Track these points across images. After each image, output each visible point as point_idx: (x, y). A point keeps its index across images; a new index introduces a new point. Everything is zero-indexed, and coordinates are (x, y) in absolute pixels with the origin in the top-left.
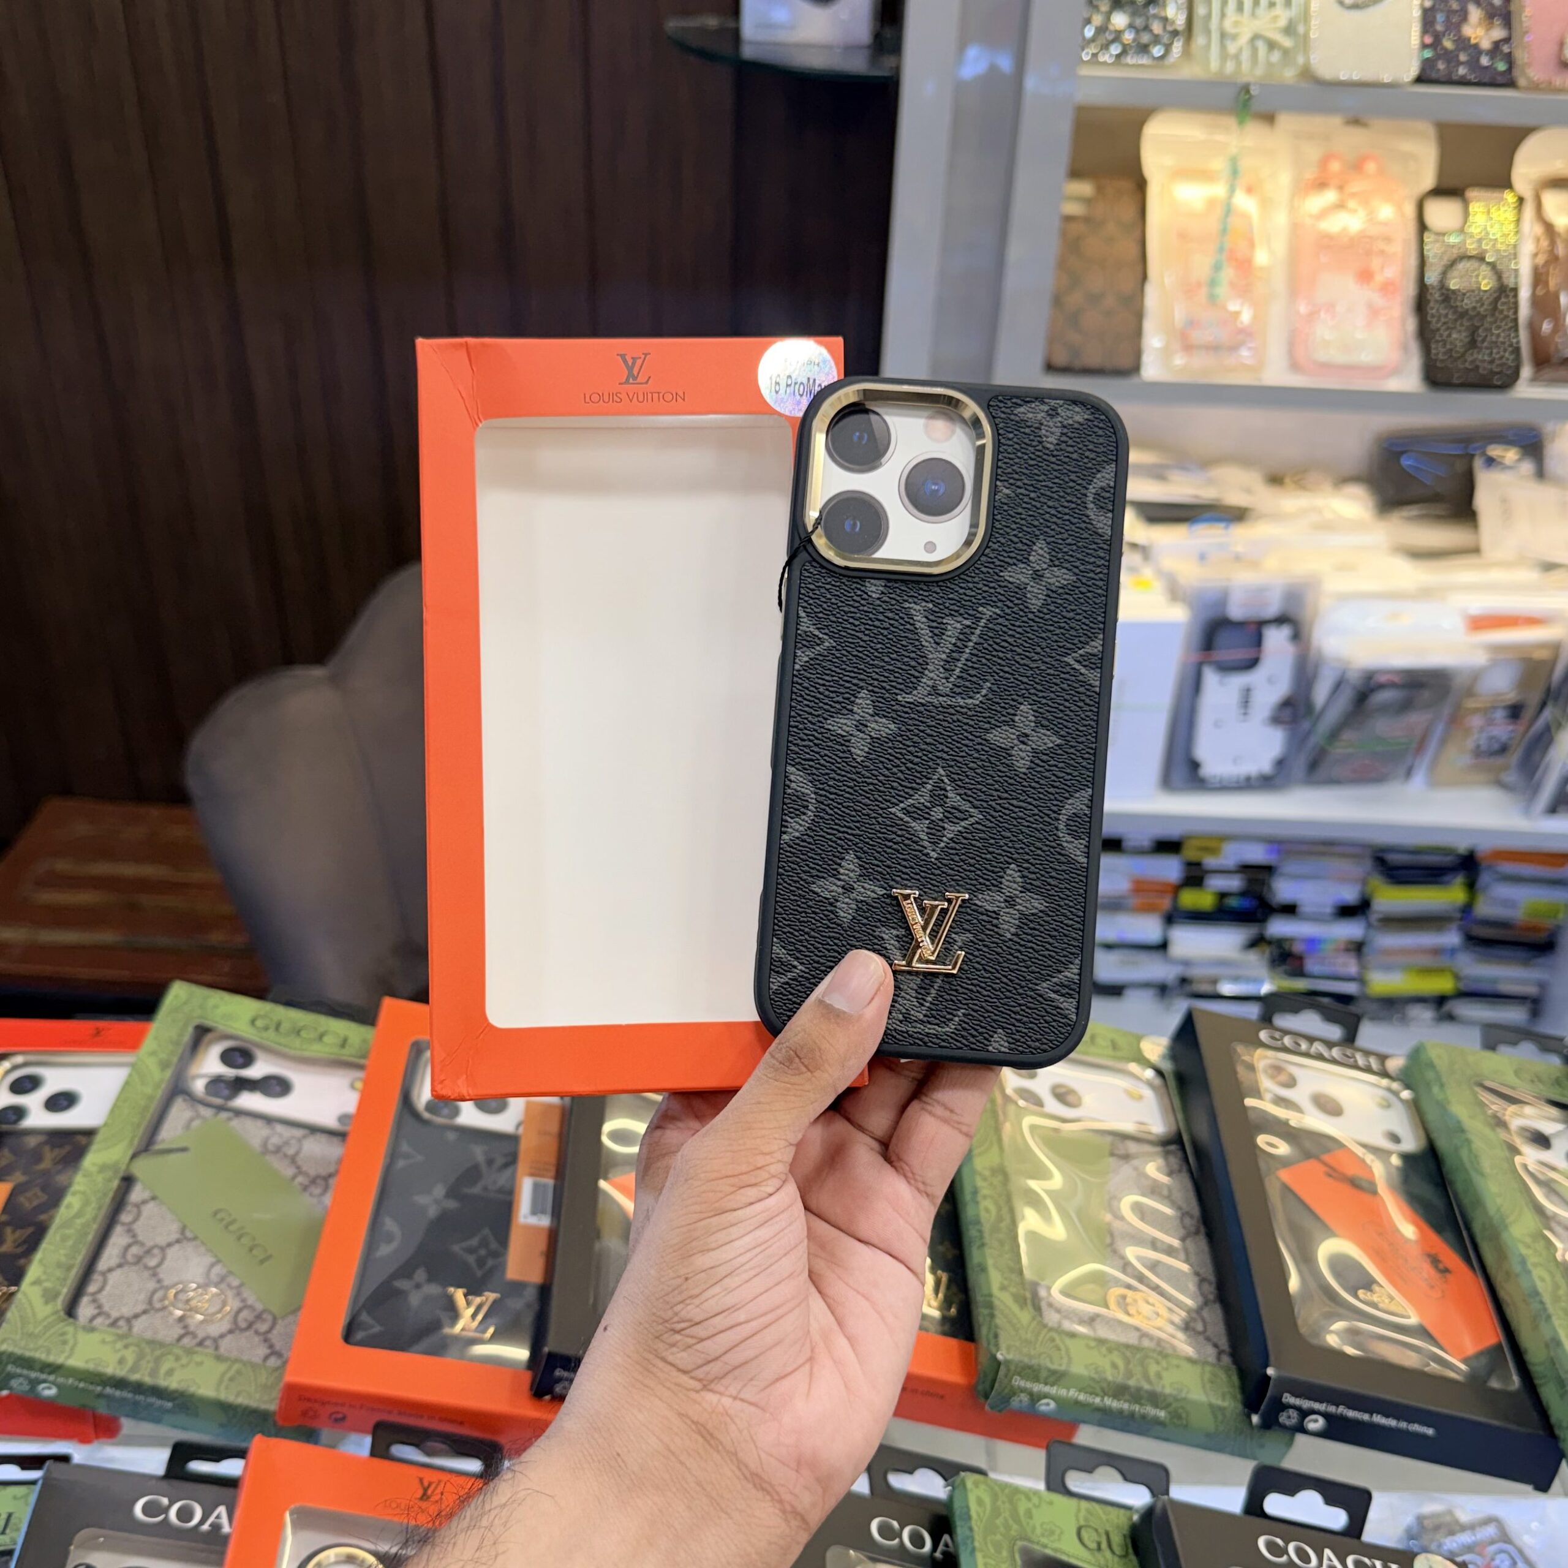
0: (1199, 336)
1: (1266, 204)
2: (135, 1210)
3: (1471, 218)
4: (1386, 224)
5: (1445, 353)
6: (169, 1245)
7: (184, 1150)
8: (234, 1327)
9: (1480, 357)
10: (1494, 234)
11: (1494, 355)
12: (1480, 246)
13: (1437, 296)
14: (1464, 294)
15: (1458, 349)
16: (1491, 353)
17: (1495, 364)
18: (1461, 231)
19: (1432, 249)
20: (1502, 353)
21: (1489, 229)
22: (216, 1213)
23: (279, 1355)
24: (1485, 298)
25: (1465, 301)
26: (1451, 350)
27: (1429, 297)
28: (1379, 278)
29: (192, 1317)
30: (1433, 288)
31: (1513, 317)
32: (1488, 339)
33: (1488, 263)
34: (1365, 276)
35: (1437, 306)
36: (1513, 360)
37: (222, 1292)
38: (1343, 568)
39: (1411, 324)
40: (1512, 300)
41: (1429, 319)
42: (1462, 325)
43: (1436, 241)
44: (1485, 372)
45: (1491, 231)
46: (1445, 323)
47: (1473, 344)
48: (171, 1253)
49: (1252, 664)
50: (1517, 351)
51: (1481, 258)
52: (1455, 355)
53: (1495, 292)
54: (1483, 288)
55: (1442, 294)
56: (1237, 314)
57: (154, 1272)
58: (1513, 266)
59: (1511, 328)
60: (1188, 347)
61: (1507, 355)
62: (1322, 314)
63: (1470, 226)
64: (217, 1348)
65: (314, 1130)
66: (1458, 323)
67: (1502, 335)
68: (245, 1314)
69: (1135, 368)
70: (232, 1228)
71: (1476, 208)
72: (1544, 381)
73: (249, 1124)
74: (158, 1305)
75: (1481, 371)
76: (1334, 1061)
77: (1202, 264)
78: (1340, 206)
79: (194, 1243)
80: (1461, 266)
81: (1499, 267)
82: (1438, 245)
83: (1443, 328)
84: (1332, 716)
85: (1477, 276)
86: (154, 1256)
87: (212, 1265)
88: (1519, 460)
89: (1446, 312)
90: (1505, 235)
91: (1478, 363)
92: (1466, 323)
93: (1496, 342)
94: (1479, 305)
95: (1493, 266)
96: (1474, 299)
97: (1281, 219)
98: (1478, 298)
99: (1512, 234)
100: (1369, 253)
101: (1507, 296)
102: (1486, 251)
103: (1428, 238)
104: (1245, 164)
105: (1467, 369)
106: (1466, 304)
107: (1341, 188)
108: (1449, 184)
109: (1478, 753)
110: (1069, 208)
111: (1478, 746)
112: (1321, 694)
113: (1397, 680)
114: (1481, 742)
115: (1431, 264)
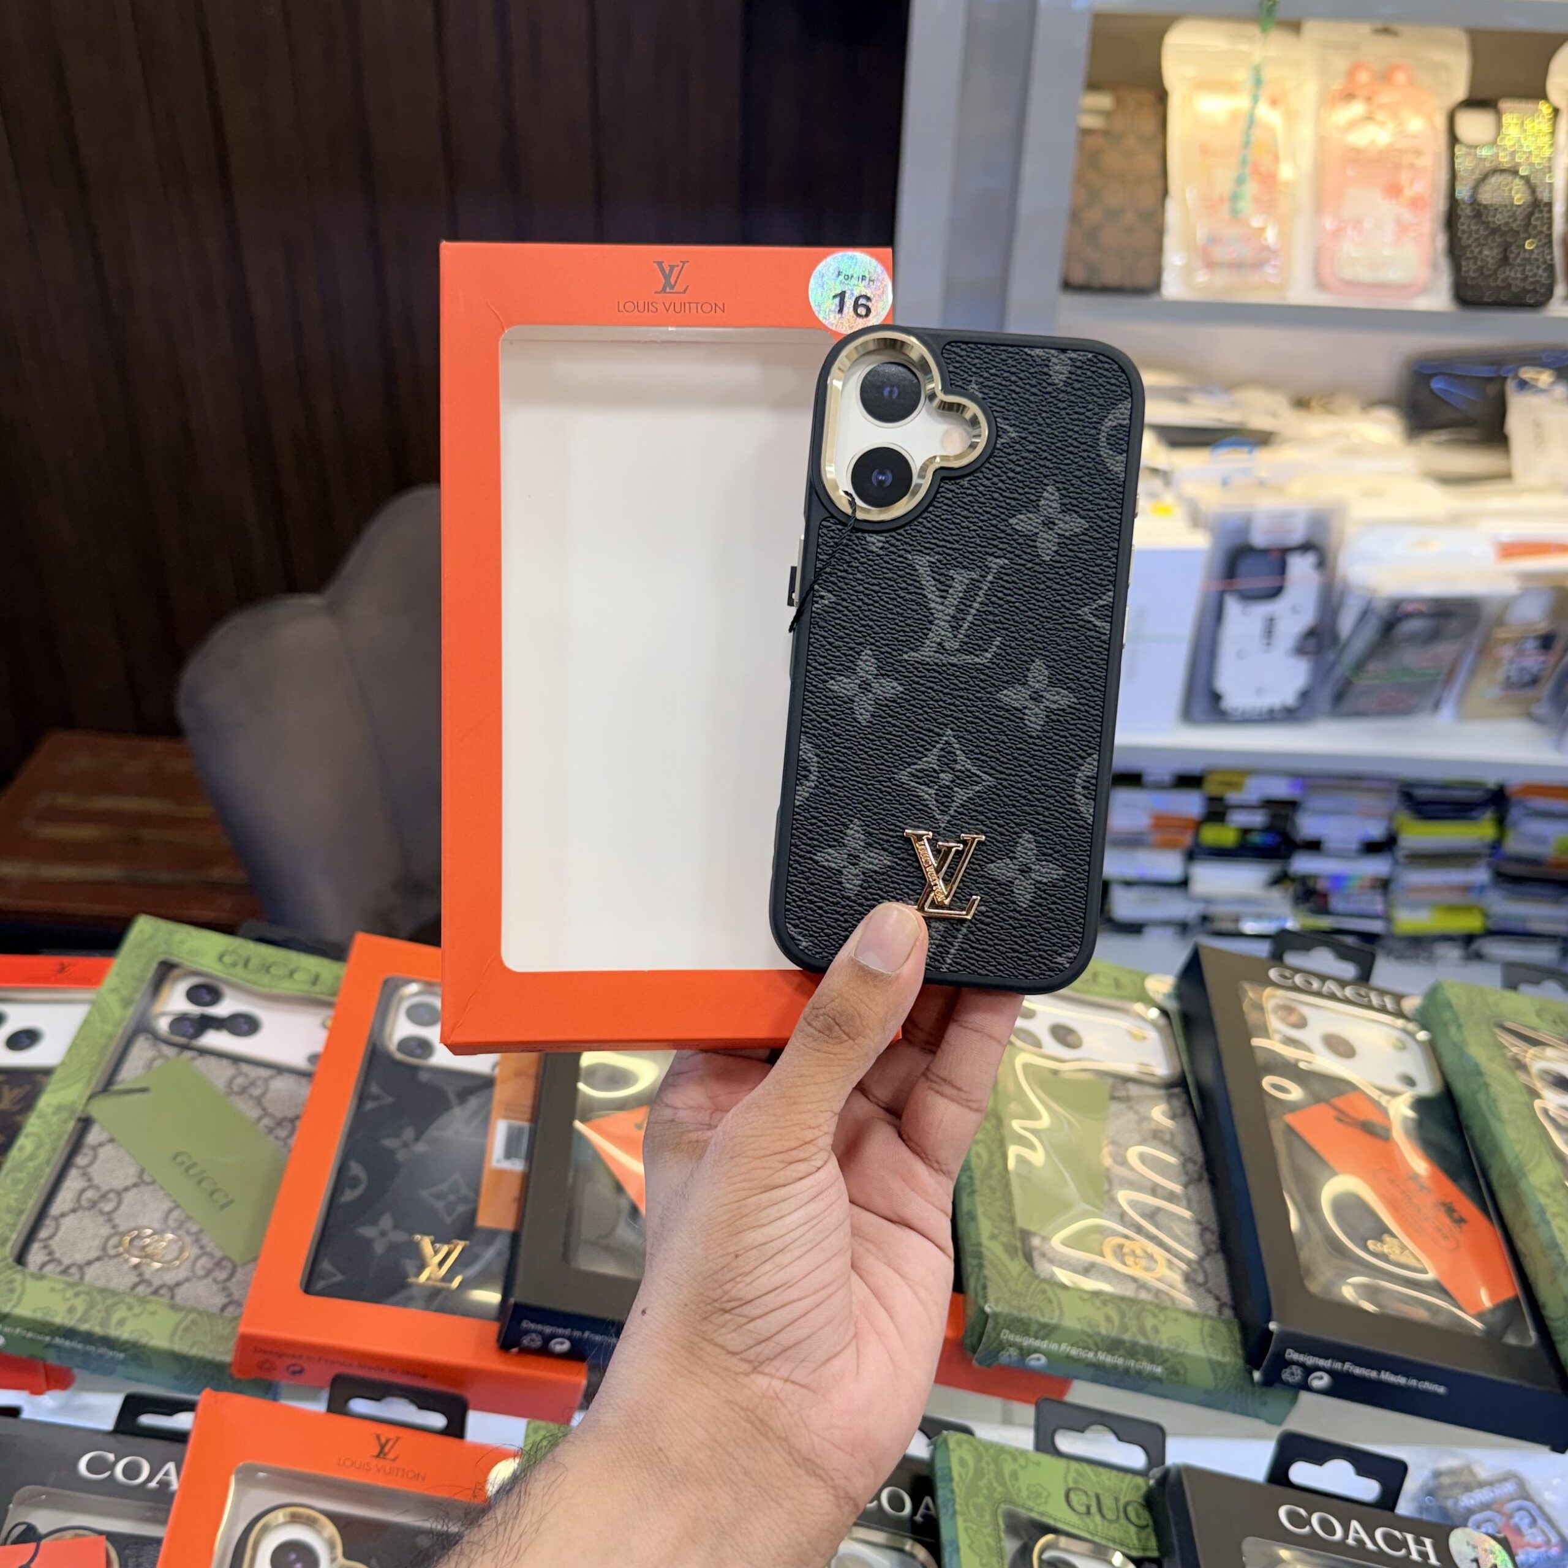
0: (1220, 253)
1: (1291, 117)
2: (91, 1153)
3: (1504, 129)
4: (1415, 137)
5: (1475, 271)
6: (126, 1189)
7: (144, 1090)
8: (190, 1275)
9: (1512, 274)
10: (1527, 146)
11: (1527, 273)
12: (1514, 159)
13: (1468, 211)
14: (1496, 209)
15: (1490, 266)
16: (1524, 270)
17: (1527, 283)
18: (1494, 143)
19: (1464, 164)
20: (1535, 271)
21: (1522, 141)
22: (175, 1157)
23: (239, 1304)
24: (1518, 213)
25: (1498, 216)
26: (1482, 267)
27: (1459, 212)
28: (1408, 193)
29: (149, 1265)
30: (1464, 203)
31: (1547, 232)
32: (1522, 256)
33: (1522, 177)
34: (1394, 191)
35: (1467, 222)
36: (1547, 278)
37: (180, 1238)
38: (1371, 493)
39: (1441, 241)
40: (1546, 215)
41: (1460, 234)
42: (1494, 241)
43: (1468, 154)
44: (1518, 290)
45: (1525, 143)
46: (1477, 239)
47: (1504, 261)
48: (128, 1197)
49: (1275, 592)
50: (1551, 268)
51: (1514, 172)
52: (1486, 272)
53: (1528, 207)
54: (1516, 203)
55: (1473, 210)
56: (1262, 230)
57: (109, 1217)
58: (1547, 180)
59: (1545, 244)
60: (1211, 265)
61: (1540, 272)
62: (1349, 231)
63: (1503, 139)
64: (172, 1297)
65: (279, 1069)
66: (1490, 239)
67: (1536, 251)
68: (203, 1261)
69: (1155, 287)
70: (191, 1172)
71: (1508, 119)
73: (213, 1061)
74: (112, 1252)
75: (1513, 289)
76: (1347, 1001)
77: (1224, 179)
78: (1369, 118)
79: (151, 1187)
80: (1494, 180)
81: (1533, 181)
82: (1469, 159)
83: (1474, 245)
84: (1359, 645)
85: (1510, 190)
86: (109, 1200)
87: (170, 1211)
88: (1553, 383)
89: (1477, 227)
90: (1541, 148)
91: (1510, 281)
92: (1498, 240)
93: (1529, 259)
94: (1511, 220)
95: (1526, 180)
96: (1506, 215)
97: (1306, 132)
98: (1510, 214)
99: (1547, 146)
100: (1398, 167)
101: (1541, 211)
102: (1518, 165)
103: (1459, 150)
104: (1268, 74)
105: (1498, 286)
106: (1498, 220)
107: (1369, 99)
108: (1481, 95)
109: (1509, 684)
110: (1089, 121)
111: (1508, 678)
112: (1346, 624)
113: (1424, 608)
114: (1512, 674)
115: (1462, 179)
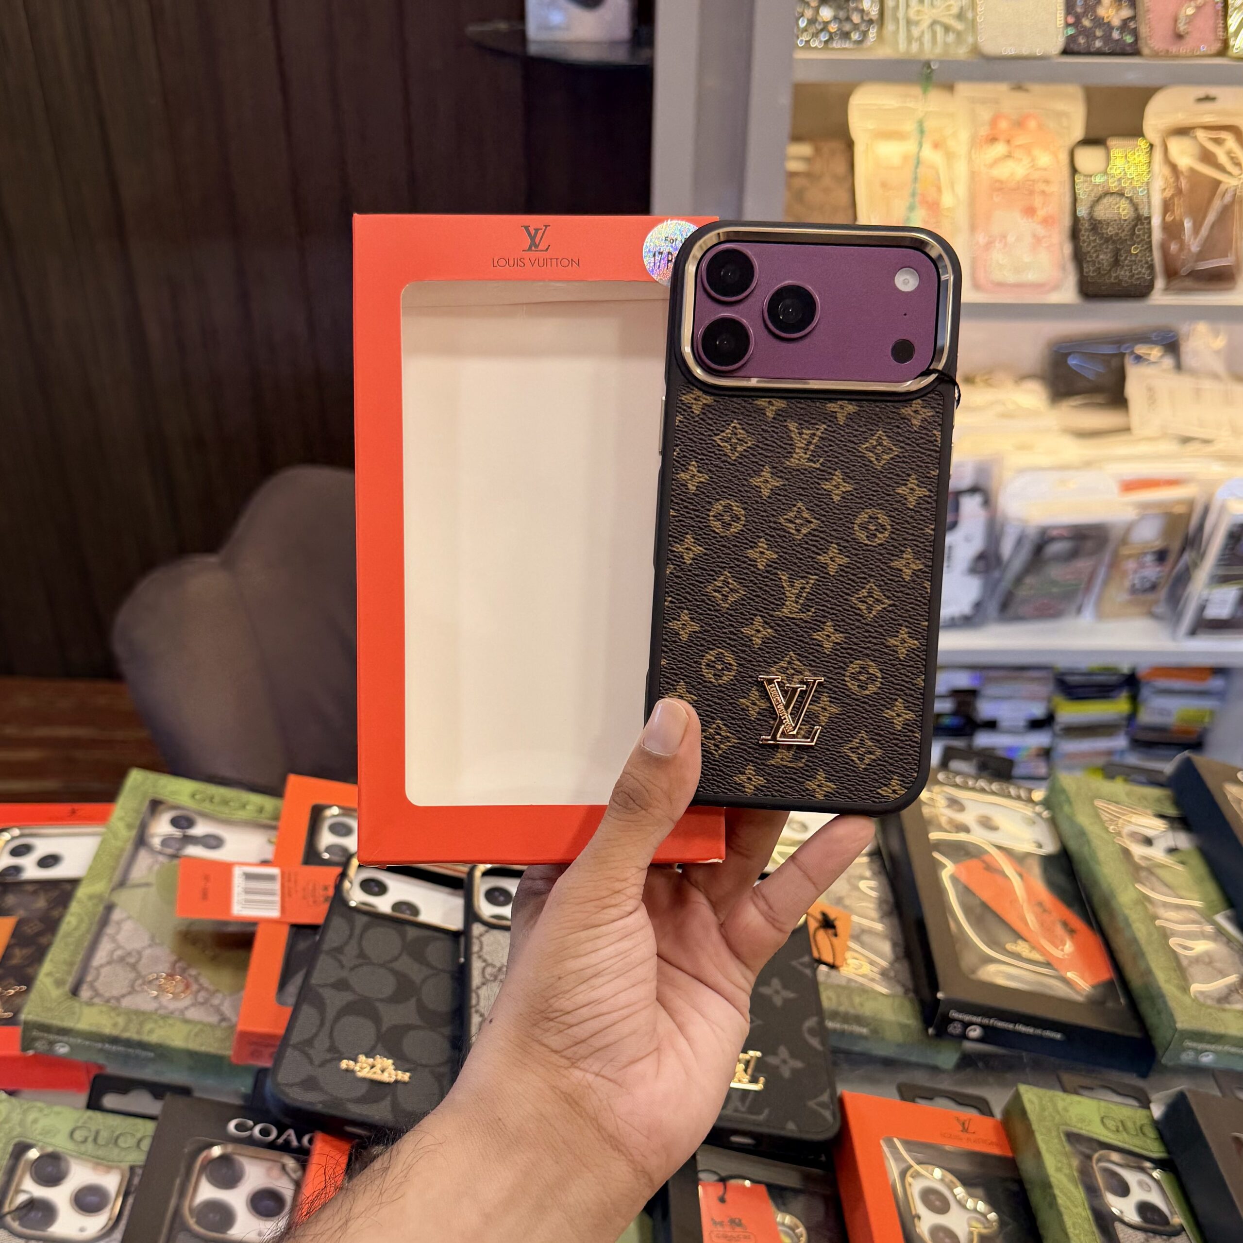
1: (950, 156)
2: (116, 926)
3: (1112, 161)
4: (1045, 169)
5: (1094, 271)
7: (147, 885)
9: (1122, 273)
10: (1131, 174)
11: (1133, 272)
12: (1120, 184)
13: (1087, 225)
14: (1108, 223)
15: (1105, 267)
16: (1131, 271)
17: (1134, 279)
19: (1082, 189)
20: (1139, 269)
21: (1126, 170)
24: (1125, 225)
25: (1110, 228)
26: (1099, 268)
27: (1080, 227)
28: (1041, 213)
30: (1084, 219)
31: (1148, 240)
32: (1129, 258)
33: (1127, 197)
34: (1030, 211)
35: (1087, 234)
36: (1149, 275)
38: (1021, 446)
39: (1068, 248)
41: (1081, 244)
42: (1107, 248)
43: (1085, 181)
44: (1126, 285)
45: (1128, 172)
46: (1093, 247)
47: (1116, 262)
49: (951, 526)
50: (1151, 267)
51: (1121, 194)
52: (1102, 272)
53: (1133, 221)
54: (1123, 218)
55: (1091, 224)
57: (134, 967)
58: (1147, 200)
59: (1146, 249)
61: (1143, 271)
62: (997, 244)
63: (1111, 169)
64: (183, 1016)
66: (1104, 246)
67: (1140, 255)
71: (1115, 153)
72: (1173, 290)
75: (1123, 284)
77: (900, 207)
78: (1009, 156)
80: (1105, 201)
81: (1135, 201)
82: (1086, 185)
83: (1092, 251)
84: (1017, 565)
85: (1119, 208)
87: (177, 961)
88: (1161, 357)
89: (1094, 238)
90: (1140, 175)
91: (1121, 277)
92: (1111, 246)
93: (1135, 261)
94: (1120, 231)
95: (1131, 200)
96: (1116, 227)
97: (961, 169)
98: (1119, 226)
99: (1145, 173)
100: (1031, 193)
101: (1142, 224)
102: (1125, 188)
103: (1078, 179)
104: (929, 125)
105: (1112, 283)
106: (1110, 232)
107: (1008, 142)
108: (1093, 135)
109: (1133, 590)
110: (793, 166)
111: (1133, 585)
112: (1007, 548)
113: (1065, 534)
114: (1136, 582)
115: (1082, 200)
